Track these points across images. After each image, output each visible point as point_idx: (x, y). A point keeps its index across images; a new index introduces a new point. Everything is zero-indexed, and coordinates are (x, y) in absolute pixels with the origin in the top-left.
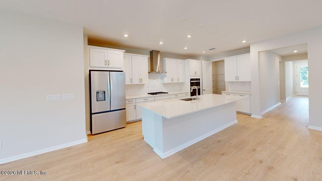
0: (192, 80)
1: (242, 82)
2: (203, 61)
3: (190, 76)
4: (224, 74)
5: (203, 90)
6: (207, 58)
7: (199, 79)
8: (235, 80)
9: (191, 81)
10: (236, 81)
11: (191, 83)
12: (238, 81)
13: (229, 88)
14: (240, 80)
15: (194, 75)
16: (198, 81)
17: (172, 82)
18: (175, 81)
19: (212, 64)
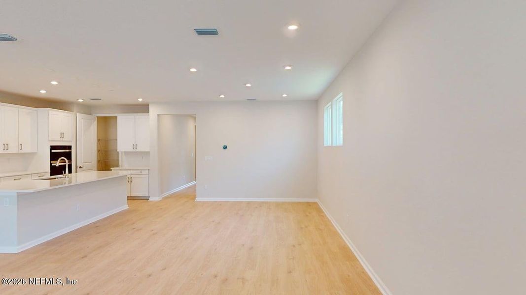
0: (52, 148)
1: (141, 153)
2: (78, 114)
3: (50, 141)
4: (117, 140)
5: (77, 168)
6: (87, 109)
7: (70, 147)
8: (132, 150)
9: (52, 151)
10: (134, 151)
11: (52, 154)
12: (137, 151)
13: (124, 161)
14: (139, 150)
15: (58, 138)
16: (68, 151)
17: (6, 152)
18: (13, 149)
19: (96, 121)
